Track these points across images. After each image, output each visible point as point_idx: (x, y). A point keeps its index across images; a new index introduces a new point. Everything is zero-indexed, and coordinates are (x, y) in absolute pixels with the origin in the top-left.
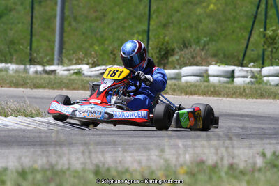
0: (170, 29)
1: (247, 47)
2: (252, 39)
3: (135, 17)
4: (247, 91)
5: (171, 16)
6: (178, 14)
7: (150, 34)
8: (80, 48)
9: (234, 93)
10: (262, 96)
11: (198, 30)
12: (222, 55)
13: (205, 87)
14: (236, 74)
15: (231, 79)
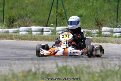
0: (14, 10)
1: (49, 18)
2: (51, 14)
4: (49, 38)
5: (14, 4)
6: (17, 3)
7: (5, 12)
9: (44, 39)
11: (26, 10)
12: (37, 22)
13: (30, 36)
14: (44, 30)
15: (42, 33)
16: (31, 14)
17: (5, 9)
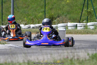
0: (53, 10)
1: (81, 16)
2: (83, 13)
3: (40, 6)
4: (82, 32)
5: (53, 5)
6: (56, 5)
7: (46, 12)
8: (20, 18)
9: (78, 33)
10: (88, 33)
11: (63, 10)
12: (72, 19)
14: (78, 26)
15: (76, 28)
16: (67, 13)
17: (46, 10)
